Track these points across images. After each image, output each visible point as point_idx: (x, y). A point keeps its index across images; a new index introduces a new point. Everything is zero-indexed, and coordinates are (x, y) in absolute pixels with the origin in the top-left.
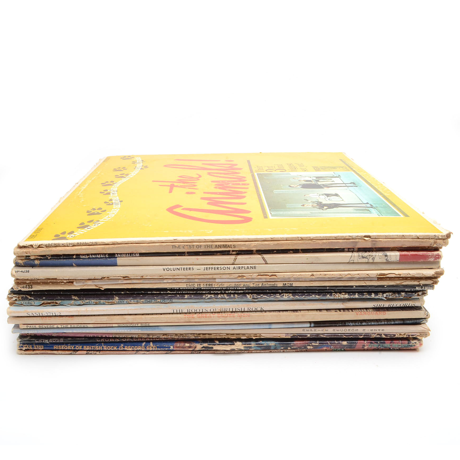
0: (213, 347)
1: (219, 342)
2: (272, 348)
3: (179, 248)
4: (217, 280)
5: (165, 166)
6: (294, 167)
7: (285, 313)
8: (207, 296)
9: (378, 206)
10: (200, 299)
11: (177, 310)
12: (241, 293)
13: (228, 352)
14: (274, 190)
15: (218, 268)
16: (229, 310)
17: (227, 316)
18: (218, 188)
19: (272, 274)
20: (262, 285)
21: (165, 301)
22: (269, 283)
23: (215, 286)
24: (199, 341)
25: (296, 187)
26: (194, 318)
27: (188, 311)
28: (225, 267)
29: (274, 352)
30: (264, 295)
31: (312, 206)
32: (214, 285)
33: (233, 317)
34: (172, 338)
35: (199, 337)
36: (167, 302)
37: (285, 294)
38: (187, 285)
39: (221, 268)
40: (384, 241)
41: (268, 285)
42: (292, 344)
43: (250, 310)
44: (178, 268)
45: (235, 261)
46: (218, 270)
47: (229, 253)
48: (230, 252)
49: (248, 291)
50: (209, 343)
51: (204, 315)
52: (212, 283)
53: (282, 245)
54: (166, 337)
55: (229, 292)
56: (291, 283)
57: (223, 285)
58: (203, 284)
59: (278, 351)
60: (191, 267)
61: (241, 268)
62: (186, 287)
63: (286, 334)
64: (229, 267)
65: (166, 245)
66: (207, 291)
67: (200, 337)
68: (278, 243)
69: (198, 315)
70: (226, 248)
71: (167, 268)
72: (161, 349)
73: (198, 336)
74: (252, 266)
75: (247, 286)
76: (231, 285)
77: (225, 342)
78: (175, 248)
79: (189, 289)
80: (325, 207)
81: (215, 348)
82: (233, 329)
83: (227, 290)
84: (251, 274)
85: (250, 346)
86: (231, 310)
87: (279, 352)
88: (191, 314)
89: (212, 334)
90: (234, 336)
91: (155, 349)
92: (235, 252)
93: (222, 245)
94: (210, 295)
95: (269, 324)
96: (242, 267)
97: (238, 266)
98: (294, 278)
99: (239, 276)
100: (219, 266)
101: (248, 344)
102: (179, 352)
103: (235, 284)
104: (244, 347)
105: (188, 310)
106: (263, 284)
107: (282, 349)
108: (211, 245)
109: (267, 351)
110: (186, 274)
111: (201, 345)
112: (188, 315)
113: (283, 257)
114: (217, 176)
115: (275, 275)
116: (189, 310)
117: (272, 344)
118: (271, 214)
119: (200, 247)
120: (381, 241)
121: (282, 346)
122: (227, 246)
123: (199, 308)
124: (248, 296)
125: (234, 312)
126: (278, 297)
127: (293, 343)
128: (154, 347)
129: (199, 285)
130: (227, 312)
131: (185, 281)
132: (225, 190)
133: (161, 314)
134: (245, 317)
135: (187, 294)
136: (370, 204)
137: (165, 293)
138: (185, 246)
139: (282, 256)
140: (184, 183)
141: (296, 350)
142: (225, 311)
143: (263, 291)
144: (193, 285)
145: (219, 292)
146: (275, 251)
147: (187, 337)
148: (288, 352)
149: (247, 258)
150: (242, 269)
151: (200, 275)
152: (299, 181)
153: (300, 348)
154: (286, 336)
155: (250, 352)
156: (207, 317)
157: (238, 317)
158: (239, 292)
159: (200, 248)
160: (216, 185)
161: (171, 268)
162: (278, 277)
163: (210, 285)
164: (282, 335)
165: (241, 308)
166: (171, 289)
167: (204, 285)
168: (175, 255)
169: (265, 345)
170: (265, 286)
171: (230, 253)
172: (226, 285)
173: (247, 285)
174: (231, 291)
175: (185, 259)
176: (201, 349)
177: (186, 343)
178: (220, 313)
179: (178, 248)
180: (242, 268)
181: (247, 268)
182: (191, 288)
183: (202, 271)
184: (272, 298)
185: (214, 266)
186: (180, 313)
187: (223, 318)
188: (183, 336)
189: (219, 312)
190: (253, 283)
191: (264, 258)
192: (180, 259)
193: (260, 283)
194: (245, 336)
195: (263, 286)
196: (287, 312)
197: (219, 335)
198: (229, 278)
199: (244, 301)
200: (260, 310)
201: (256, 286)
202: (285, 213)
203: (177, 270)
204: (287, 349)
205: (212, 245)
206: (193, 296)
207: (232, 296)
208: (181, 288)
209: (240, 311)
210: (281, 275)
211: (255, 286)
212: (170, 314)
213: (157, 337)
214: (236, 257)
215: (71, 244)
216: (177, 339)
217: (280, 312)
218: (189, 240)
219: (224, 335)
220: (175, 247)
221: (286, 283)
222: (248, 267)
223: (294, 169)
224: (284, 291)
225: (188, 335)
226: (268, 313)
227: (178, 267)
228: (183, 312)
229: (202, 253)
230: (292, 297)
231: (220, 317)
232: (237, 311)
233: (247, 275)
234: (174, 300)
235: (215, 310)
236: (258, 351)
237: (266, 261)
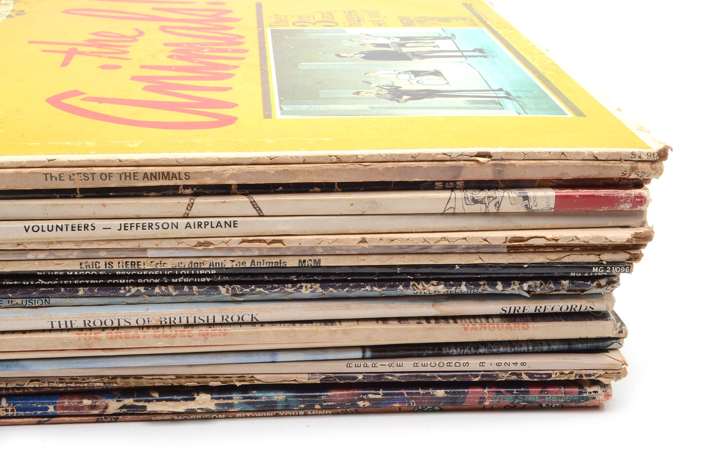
0: (145, 407)
1: (160, 395)
2: (280, 406)
3: (60, 180)
4: (149, 254)
5: (67, 12)
6: (358, 18)
7: (306, 327)
8: (129, 291)
9: (521, 95)
10: (114, 297)
11: (59, 322)
12: (206, 283)
13: (180, 418)
14: (301, 63)
15: (151, 225)
16: (180, 322)
17: (176, 334)
18: (175, 57)
19: (272, 238)
20: (251, 264)
21: (33, 302)
22: (267, 260)
23: (146, 266)
24: (116, 393)
25: (351, 57)
26: (100, 339)
27: (85, 325)
28: (168, 224)
29: (284, 416)
30: (259, 287)
31: (378, 94)
32: (144, 264)
33: (188, 336)
34: (53, 388)
35: (115, 385)
36: (37, 305)
37: (304, 285)
38: (81, 264)
39: (157, 224)
40: (521, 166)
41: (265, 263)
42: (323, 397)
43: (226, 319)
44: (60, 225)
45: (190, 210)
46: (152, 229)
47: (176, 192)
48: (178, 190)
49: (221, 277)
50: (137, 397)
51: (122, 333)
52: (139, 260)
53: (294, 173)
54: (37, 386)
55: (180, 281)
56: (317, 258)
57: (164, 264)
58: (119, 263)
59: (293, 413)
60: (89, 222)
61: (203, 226)
62: (79, 269)
63: (309, 373)
64: (177, 223)
65: (29, 173)
66: (129, 279)
67: (116, 383)
68: (286, 169)
69: (108, 333)
70: (169, 179)
71: (33, 226)
72: (27, 413)
73: (112, 381)
74: (228, 220)
75: (219, 266)
76: (181, 263)
77: (173, 395)
78: (51, 180)
79: (88, 274)
80: (405, 97)
81: (151, 407)
82: (191, 365)
83: (174, 276)
84: (227, 239)
85: (230, 401)
86: (184, 321)
87: (295, 415)
88: (93, 332)
89: (144, 377)
90: (193, 380)
91: (12, 413)
92: (190, 189)
93: (159, 173)
94: (136, 289)
95: (270, 353)
96: (205, 222)
97: (197, 220)
98: (322, 247)
99: (200, 244)
100: (154, 221)
101: (224, 399)
102: (67, 419)
103: (192, 263)
104: (217, 405)
105: (85, 321)
106: (253, 261)
107: (301, 409)
108: (134, 173)
109: (268, 414)
110: (78, 240)
111: (117, 401)
112: (86, 334)
113: (298, 200)
114: (179, 34)
115: (280, 241)
116: (87, 322)
117: (279, 398)
118: (281, 109)
119: (110, 177)
120: (514, 165)
121: (303, 402)
122: (171, 175)
123: (111, 316)
124: (223, 290)
125: (192, 326)
126: (289, 290)
127: (325, 394)
128: (10, 409)
129: (109, 264)
130: (176, 326)
131: (75, 254)
132: (192, 61)
133: (24, 332)
134: (216, 336)
135: (84, 285)
136: (506, 92)
137: (32, 283)
138: (74, 174)
139: (296, 198)
140: (100, 46)
141: (334, 411)
142: (170, 323)
143: (256, 279)
144: (96, 265)
145: (157, 281)
146: (281, 188)
147: (86, 385)
148: (315, 415)
149: (217, 202)
150: (205, 227)
151: (109, 241)
152: (362, 45)
153: (342, 405)
154: (309, 379)
155: (230, 416)
156: (129, 338)
157: (200, 336)
158: (202, 281)
159: (110, 180)
160: (173, 51)
161: (42, 227)
162: (288, 245)
163: (133, 263)
164: (301, 378)
165: (208, 317)
166: (47, 275)
167: (121, 263)
168: (53, 195)
169: (264, 400)
170: (259, 266)
171: (180, 192)
172: (170, 264)
173: (219, 263)
174: (184, 278)
175: (76, 204)
176: (119, 411)
177: (85, 399)
178: (161, 329)
179: (58, 178)
180: (205, 225)
181: (217, 226)
182: (91, 271)
183: (114, 233)
184: (276, 292)
185: (141, 221)
186: (68, 330)
187: (166, 339)
188: (76, 383)
189: (157, 327)
190: (233, 259)
191: (254, 203)
192: (63, 205)
193: (247, 259)
194: (218, 379)
195: (255, 265)
196: (310, 325)
197: (160, 379)
198: (177, 249)
199: (213, 300)
200: (250, 321)
201: (238, 266)
202: (313, 107)
203: (57, 231)
204: (312, 407)
205: (137, 173)
206: (96, 291)
207: (186, 289)
208: (68, 273)
209: (206, 322)
210: (293, 241)
211: (236, 265)
212: (44, 331)
213: (17, 385)
214: (192, 201)
216: (63, 389)
217: (294, 325)
218: (82, 162)
219: (171, 379)
220: (51, 177)
221: (307, 258)
222: (219, 222)
223: (358, 22)
224: (302, 278)
225: (88, 379)
226: (267, 328)
227: (60, 223)
228: (73, 325)
229: (115, 192)
230: (321, 290)
231: (159, 336)
232: (197, 323)
233: (216, 240)
234: (53, 301)
235: (147, 321)
236: (248, 414)
237: (260, 210)
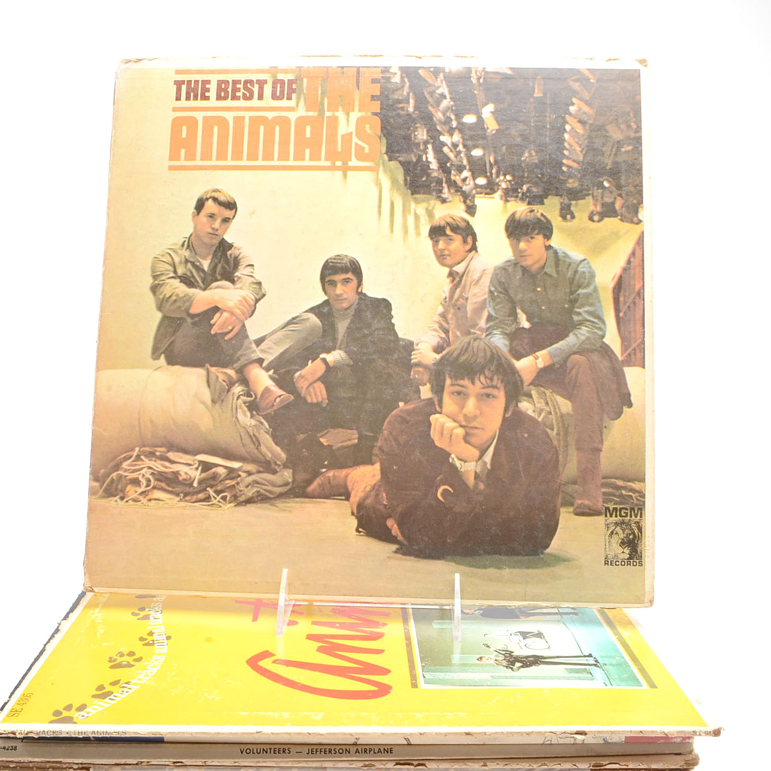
9: (607, 663)
14: (434, 621)
25: (473, 614)
31: (496, 660)
60: (286, 747)
61: (368, 752)
80: (518, 664)
118: (424, 677)
136: (595, 658)
202: (448, 675)
215: (82, 733)
237: (409, 740)
